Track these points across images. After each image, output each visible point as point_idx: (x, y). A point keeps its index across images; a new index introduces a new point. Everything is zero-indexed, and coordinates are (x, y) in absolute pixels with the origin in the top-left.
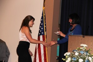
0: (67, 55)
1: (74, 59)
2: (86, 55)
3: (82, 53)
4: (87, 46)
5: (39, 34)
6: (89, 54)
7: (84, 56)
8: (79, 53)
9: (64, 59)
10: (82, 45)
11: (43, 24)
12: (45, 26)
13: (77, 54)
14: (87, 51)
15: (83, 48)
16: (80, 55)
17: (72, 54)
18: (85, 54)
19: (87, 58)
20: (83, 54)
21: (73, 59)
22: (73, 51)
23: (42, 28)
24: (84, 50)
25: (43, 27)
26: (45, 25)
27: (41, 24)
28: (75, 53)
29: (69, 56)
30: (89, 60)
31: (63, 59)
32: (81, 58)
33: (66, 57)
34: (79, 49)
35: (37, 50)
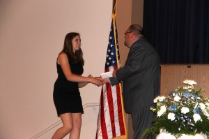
0: (158, 101)
1: (172, 107)
2: (195, 101)
3: (186, 96)
4: (195, 83)
5: (108, 64)
6: (199, 98)
7: (191, 102)
8: (182, 97)
9: (154, 110)
10: (185, 82)
11: (114, 46)
12: (117, 50)
13: (177, 98)
14: (196, 93)
15: (189, 87)
16: (184, 101)
17: (169, 100)
18: (193, 98)
19: (196, 106)
20: (190, 97)
21: (170, 109)
22: (171, 94)
23: (112, 54)
24: (190, 91)
25: (114, 52)
26: (118, 47)
27: (109, 46)
28: (173, 97)
29: (163, 103)
30: (200, 109)
31: (151, 108)
32: (186, 106)
33: (158, 104)
34: (181, 90)
35: (105, 94)
